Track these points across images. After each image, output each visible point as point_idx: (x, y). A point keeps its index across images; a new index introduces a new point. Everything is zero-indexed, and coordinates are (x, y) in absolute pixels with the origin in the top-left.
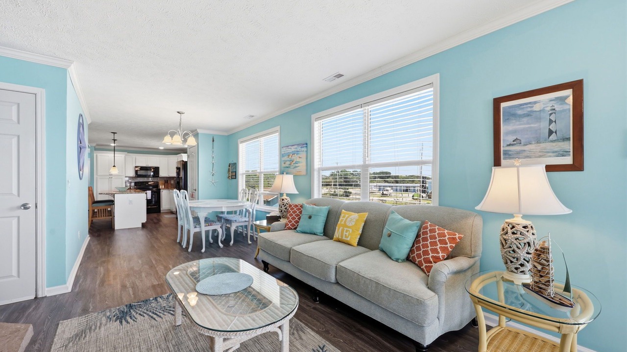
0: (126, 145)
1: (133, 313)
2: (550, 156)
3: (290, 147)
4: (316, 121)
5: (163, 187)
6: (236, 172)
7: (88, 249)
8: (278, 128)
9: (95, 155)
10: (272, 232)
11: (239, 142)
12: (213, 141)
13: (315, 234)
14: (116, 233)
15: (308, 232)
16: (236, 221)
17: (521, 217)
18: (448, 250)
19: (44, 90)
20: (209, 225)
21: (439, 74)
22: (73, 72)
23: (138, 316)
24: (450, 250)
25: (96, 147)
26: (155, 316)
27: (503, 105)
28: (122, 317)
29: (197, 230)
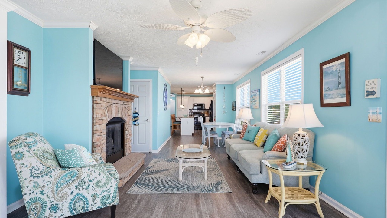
0: (188, 92)
1: (172, 161)
2: (339, 98)
3: (253, 92)
4: (263, 76)
5: (207, 115)
6: (235, 106)
7: (169, 142)
8: (249, 80)
9: (177, 98)
10: (233, 138)
11: (236, 88)
12: (224, 88)
13: (249, 141)
14: (182, 137)
15: (247, 140)
16: (227, 134)
17: (302, 130)
18: (279, 147)
19: (152, 80)
20: (212, 135)
21: (304, 48)
22: (160, 71)
23: (173, 162)
24: (280, 147)
25: (178, 94)
26: (177, 163)
27: (324, 67)
28: (168, 161)
29: (207, 137)
